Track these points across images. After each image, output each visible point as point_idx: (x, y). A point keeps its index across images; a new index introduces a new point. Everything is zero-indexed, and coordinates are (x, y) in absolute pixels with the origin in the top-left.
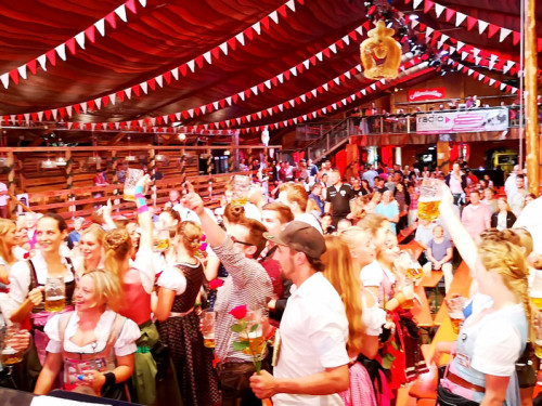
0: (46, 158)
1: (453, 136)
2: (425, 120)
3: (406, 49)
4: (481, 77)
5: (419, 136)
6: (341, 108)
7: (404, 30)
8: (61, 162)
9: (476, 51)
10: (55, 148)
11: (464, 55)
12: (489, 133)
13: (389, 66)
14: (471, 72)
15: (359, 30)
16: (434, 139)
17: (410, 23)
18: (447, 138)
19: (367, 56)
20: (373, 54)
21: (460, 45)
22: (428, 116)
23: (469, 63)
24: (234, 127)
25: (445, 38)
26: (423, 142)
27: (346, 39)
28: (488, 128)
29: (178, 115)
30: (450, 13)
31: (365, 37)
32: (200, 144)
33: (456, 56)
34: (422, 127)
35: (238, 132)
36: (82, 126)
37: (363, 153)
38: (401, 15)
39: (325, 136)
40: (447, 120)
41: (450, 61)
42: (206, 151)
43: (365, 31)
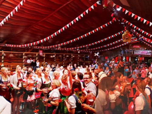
0: (51, 56)
1: (141, 55)
2: (136, 52)
3: (133, 37)
4: (147, 44)
5: (134, 55)
6: (117, 48)
7: (132, 33)
8: (54, 56)
9: (146, 39)
10: (53, 54)
11: (144, 39)
12: (148, 55)
13: (129, 40)
14: (145, 43)
15: (122, 31)
16: (137, 56)
17: (134, 31)
18: (140, 56)
19: (124, 37)
20: (125, 37)
21: (143, 37)
22: (137, 51)
23: (144, 41)
24: (91, 51)
25: (140, 35)
26: (135, 56)
27: (119, 33)
28: (148, 54)
29: (78, 47)
30: (141, 30)
31: (124, 33)
32: (83, 54)
33: (142, 39)
34: (135, 53)
35: (91, 52)
36: (59, 49)
37: (122, 58)
38: (132, 29)
39: (113, 54)
40: (140, 52)
41: (141, 40)
42: (84, 56)
43: (124, 32)
